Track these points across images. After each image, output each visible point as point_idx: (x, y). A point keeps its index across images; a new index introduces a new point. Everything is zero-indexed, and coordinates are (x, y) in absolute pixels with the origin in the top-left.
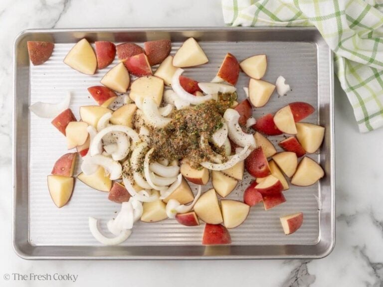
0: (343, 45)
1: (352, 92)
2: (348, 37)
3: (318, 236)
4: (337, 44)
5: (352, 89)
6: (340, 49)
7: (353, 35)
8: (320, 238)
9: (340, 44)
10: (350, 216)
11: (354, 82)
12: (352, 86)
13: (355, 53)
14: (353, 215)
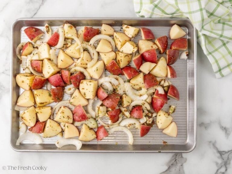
0: (205, 27)
1: (210, 55)
2: (207, 23)
3: (187, 139)
4: (201, 27)
5: (210, 53)
6: (203, 30)
7: (210, 21)
8: (188, 141)
9: (203, 27)
10: (207, 124)
11: (211, 49)
12: (210, 51)
13: (211, 32)
14: (209, 123)
